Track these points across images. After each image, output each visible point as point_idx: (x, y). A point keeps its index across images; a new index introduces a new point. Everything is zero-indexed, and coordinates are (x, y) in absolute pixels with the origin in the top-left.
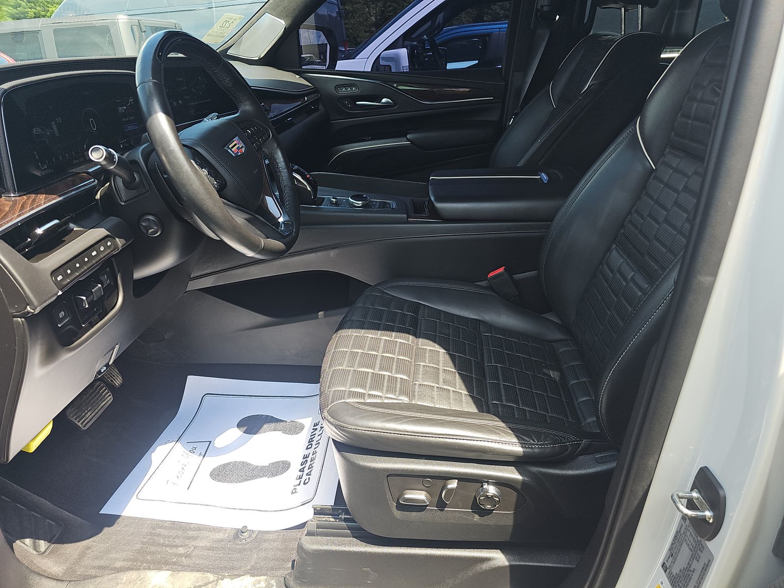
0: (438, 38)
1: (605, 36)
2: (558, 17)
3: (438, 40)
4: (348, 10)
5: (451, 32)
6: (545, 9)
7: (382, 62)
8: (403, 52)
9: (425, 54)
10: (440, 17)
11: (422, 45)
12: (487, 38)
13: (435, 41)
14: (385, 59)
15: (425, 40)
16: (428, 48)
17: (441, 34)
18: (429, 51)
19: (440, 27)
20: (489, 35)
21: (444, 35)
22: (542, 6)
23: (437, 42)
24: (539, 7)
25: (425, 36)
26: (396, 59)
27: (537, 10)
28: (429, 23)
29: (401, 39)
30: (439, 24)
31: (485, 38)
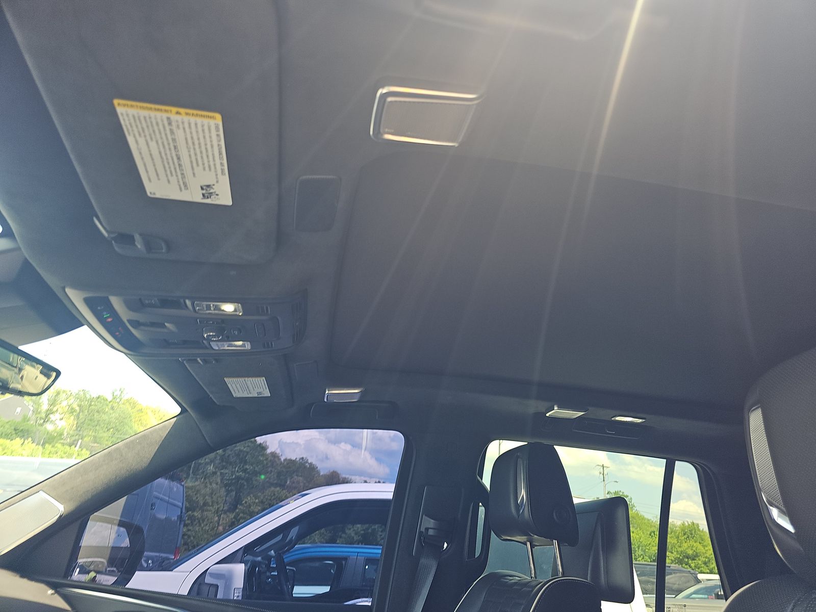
0: (286, 556)
1: (510, 576)
2: (446, 545)
3: (287, 558)
4: (195, 517)
5: (304, 551)
6: (431, 532)
7: (208, 580)
8: (239, 569)
9: (268, 574)
10: (294, 532)
11: (267, 563)
12: (344, 562)
13: (283, 559)
14: (213, 575)
15: (271, 557)
16: (274, 567)
17: (293, 552)
18: (274, 569)
19: (292, 544)
20: (346, 559)
21: (296, 553)
22: (427, 529)
23: (285, 560)
24: (423, 529)
25: (272, 551)
26: (227, 578)
27: (421, 532)
28: (280, 537)
29: (241, 552)
30: (291, 540)
31: (340, 562)
